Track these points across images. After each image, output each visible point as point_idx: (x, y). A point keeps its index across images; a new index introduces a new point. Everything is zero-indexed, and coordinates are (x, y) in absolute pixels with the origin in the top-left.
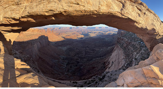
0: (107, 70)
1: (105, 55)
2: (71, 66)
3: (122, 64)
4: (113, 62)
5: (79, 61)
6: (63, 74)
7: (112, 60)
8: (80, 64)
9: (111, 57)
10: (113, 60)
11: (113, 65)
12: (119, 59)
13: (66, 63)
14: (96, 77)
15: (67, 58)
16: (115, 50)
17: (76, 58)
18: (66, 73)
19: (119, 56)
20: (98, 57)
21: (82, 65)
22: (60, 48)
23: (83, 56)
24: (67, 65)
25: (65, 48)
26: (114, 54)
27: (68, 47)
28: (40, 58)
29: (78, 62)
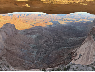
0: (73, 62)
1: (73, 45)
2: (40, 54)
3: (91, 61)
4: (80, 55)
5: (47, 48)
6: (33, 63)
7: (80, 53)
8: (49, 52)
9: (80, 49)
10: (82, 53)
11: (81, 59)
12: (89, 53)
13: (36, 52)
14: (62, 66)
15: (36, 46)
16: (86, 42)
17: (45, 45)
18: (36, 62)
19: (89, 50)
20: (65, 46)
21: (50, 53)
22: (30, 36)
23: (51, 44)
24: (36, 53)
25: (34, 37)
26: (84, 46)
27: (37, 35)
28: (8, 51)
29: (47, 50)
